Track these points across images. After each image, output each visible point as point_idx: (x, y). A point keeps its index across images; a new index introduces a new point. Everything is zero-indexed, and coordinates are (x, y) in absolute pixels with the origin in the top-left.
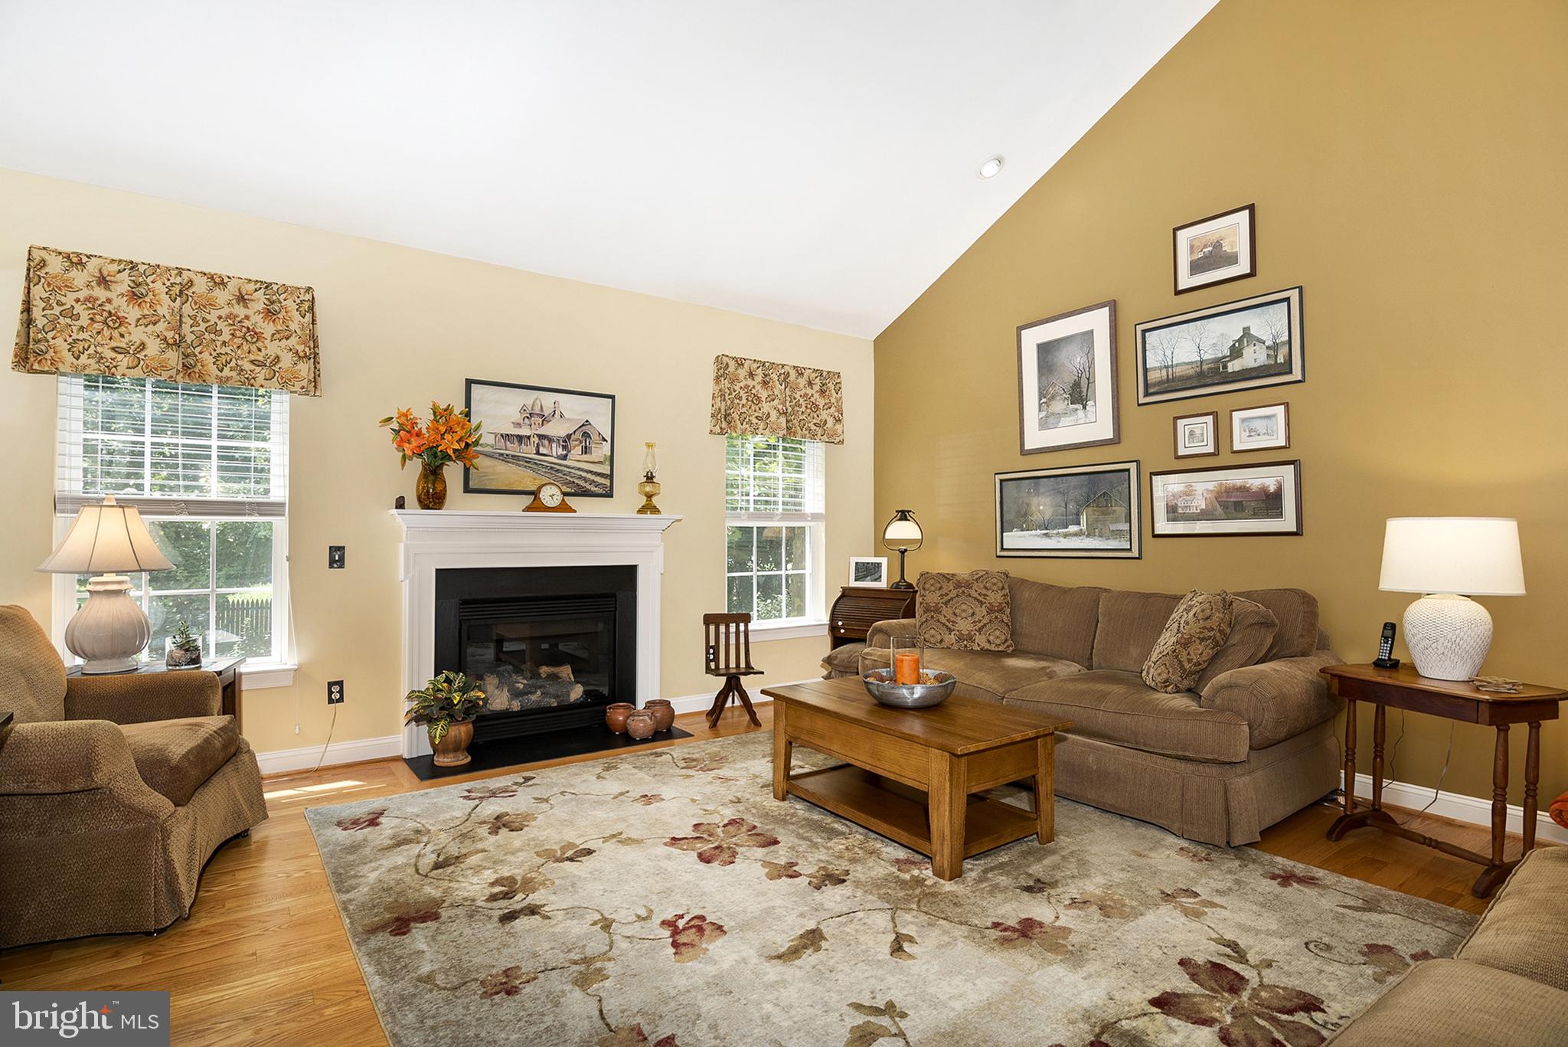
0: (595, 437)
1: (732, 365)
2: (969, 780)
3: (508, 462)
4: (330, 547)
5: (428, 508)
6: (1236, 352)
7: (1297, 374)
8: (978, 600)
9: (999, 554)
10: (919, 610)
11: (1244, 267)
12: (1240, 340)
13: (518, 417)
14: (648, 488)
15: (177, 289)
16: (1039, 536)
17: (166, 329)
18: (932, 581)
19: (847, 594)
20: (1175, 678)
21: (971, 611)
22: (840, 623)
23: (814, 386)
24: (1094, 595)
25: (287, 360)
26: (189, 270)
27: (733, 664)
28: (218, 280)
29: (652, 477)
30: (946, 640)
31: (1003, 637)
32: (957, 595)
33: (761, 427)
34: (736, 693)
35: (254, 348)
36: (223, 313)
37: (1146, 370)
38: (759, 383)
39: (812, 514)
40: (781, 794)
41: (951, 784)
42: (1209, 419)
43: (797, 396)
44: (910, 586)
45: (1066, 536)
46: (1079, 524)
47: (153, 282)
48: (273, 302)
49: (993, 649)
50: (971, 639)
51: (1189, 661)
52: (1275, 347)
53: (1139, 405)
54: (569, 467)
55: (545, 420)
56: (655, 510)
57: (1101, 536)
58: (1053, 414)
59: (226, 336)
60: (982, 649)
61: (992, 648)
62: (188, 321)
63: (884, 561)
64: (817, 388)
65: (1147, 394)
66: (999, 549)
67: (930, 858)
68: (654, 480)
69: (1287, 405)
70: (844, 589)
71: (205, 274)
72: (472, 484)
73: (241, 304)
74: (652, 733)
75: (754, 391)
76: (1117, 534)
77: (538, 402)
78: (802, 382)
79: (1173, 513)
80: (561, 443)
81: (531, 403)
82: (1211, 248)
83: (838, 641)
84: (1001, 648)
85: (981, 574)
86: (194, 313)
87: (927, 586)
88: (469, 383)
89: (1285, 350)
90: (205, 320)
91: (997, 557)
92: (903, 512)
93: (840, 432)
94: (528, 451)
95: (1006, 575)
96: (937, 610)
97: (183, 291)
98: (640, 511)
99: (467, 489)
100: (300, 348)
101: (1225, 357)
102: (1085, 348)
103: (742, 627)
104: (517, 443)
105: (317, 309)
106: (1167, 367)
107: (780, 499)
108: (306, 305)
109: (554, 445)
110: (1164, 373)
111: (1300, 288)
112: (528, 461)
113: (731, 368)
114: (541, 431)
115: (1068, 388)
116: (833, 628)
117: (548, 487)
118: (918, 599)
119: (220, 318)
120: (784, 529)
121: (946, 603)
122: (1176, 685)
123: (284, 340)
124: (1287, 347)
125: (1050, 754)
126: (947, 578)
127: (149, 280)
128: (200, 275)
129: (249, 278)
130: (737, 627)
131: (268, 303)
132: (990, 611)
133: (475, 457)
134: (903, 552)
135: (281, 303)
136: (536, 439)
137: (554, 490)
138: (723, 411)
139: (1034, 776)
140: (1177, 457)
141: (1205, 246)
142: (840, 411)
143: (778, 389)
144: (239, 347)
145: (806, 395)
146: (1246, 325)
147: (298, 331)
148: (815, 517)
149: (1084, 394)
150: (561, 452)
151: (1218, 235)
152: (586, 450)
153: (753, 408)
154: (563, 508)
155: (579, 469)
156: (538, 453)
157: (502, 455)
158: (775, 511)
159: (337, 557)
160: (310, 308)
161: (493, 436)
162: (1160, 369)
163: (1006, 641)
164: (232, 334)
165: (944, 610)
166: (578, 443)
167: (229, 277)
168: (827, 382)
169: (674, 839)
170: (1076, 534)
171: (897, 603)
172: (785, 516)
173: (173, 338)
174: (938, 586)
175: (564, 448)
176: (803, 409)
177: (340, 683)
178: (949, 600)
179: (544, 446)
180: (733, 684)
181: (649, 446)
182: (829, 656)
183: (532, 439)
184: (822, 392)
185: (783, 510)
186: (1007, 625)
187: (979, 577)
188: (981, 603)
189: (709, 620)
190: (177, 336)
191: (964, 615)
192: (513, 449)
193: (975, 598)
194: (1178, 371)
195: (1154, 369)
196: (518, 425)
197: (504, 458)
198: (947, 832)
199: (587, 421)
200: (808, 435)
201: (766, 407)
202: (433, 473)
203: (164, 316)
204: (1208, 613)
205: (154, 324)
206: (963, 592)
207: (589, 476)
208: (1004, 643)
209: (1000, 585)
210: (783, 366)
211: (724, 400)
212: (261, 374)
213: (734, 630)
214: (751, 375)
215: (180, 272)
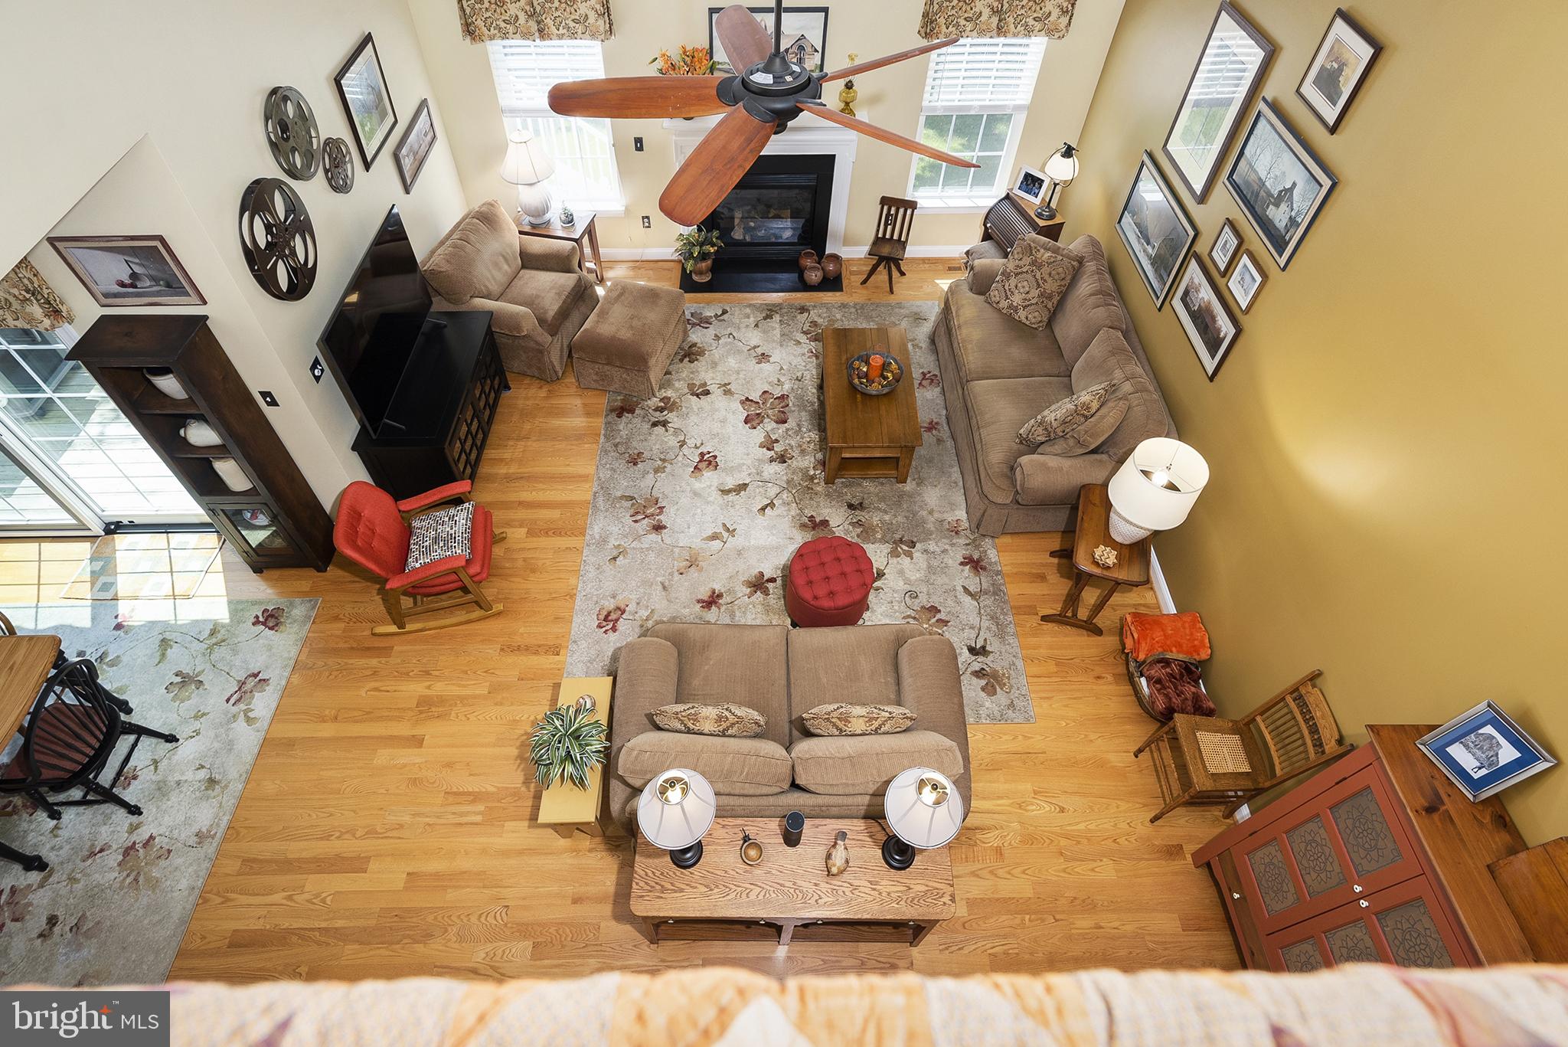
0: (808, 49)
4: (634, 138)
8: (1038, 283)
9: (1116, 225)
14: (847, 95)
16: (1135, 234)
19: (1008, 196)
22: (989, 225)
24: (1102, 325)
25: (592, 17)
29: (851, 86)
32: (1026, 272)
33: (968, 29)
35: (572, 10)
39: (1015, 105)
46: (1153, 249)
50: (1016, 310)
57: (1155, 272)
59: (556, 3)
60: (1020, 321)
61: (1028, 323)
63: (1046, 180)
70: (1008, 193)
76: (1161, 280)
79: (1185, 296)
84: (1034, 326)
88: (711, 11)
92: (1067, 148)
100: (598, 7)
120: (985, 117)
121: (1016, 275)
123: (589, 2)
132: (1041, 295)
134: (1056, 184)
138: (930, 15)
144: (565, 11)
148: (1018, 108)
153: (964, 8)
159: (639, 144)
165: (1012, 280)
170: (1148, 256)
176: (1024, 3)
177: (648, 217)
180: (883, 260)
181: (851, 58)
186: (1049, 309)
188: (1039, 286)
189: (885, 201)
191: (1022, 290)
193: (1036, 280)
199: (803, 36)
201: (979, 6)
206: (1032, 271)
209: (1063, 276)
212: (579, 29)
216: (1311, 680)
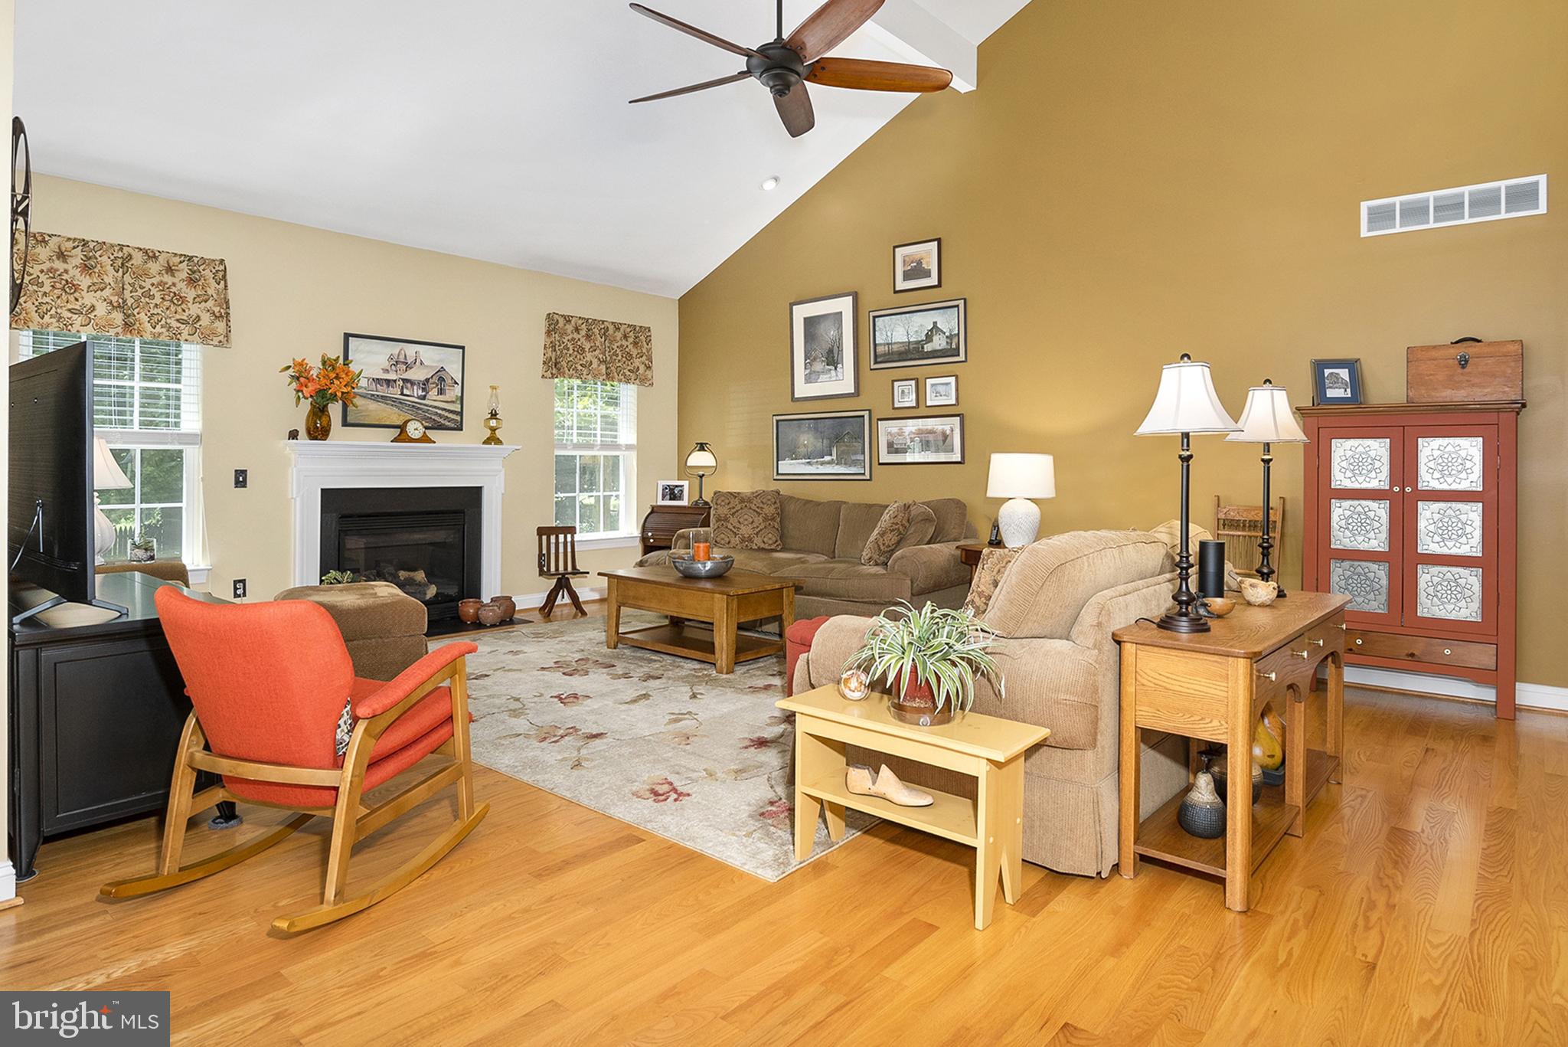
0: (449, 381)
1: (561, 321)
2: (739, 614)
3: (379, 402)
4: (236, 471)
5: (316, 438)
6: (929, 338)
7: (962, 357)
8: (757, 512)
9: (775, 478)
10: (712, 519)
11: (933, 280)
12: (931, 330)
13: (386, 365)
14: (493, 423)
15: (119, 262)
16: (802, 463)
17: (112, 295)
18: (723, 498)
19: (655, 510)
20: (876, 557)
21: (751, 520)
22: (650, 534)
23: (629, 339)
24: (837, 506)
25: (206, 319)
26: (128, 246)
27: (561, 568)
28: (151, 254)
29: (496, 414)
30: (732, 542)
31: (774, 539)
32: (741, 508)
33: (585, 373)
34: (565, 590)
35: (179, 310)
36: (155, 281)
37: (875, 345)
38: (583, 336)
39: (627, 445)
40: (613, 644)
41: (727, 616)
42: (913, 383)
43: (615, 347)
44: (706, 503)
45: (822, 464)
46: (831, 455)
47: (100, 256)
48: (194, 272)
49: (767, 548)
50: (750, 540)
51: (884, 544)
52: (950, 337)
53: (871, 370)
54: (427, 405)
55: (408, 367)
56: (499, 442)
57: (845, 464)
58: (814, 372)
59: (158, 300)
60: (759, 548)
61: (766, 546)
62: (128, 288)
63: (686, 483)
64: (631, 340)
65: (876, 362)
66: (775, 474)
67: (715, 664)
68: (498, 416)
69: (957, 377)
70: (653, 508)
71: (141, 250)
72: (350, 419)
73: (169, 273)
74: (499, 620)
75: (579, 343)
76: (855, 463)
77: (403, 352)
78: (619, 335)
79: (892, 448)
80: (421, 385)
81: (397, 353)
82: (915, 264)
83: (648, 549)
84: (772, 547)
85: (759, 493)
86: (133, 281)
87: (719, 502)
88: (347, 336)
89: (955, 340)
90: (141, 287)
91: (774, 480)
92: (701, 444)
93: (650, 377)
94: (394, 392)
95: (778, 493)
96: (726, 520)
97: (123, 263)
98: (484, 443)
99: (345, 424)
100: (217, 309)
101: (922, 341)
102: (836, 325)
103: (569, 536)
104: (385, 386)
105: (228, 277)
106: (888, 344)
107: (599, 432)
108: (221, 274)
109: (415, 387)
110: (887, 348)
111: (965, 300)
112: (394, 400)
113: (561, 324)
114: (405, 376)
115: (825, 353)
116: (644, 539)
117: (413, 422)
118: (712, 512)
119: (153, 285)
120: (602, 457)
121: (733, 515)
122: (875, 561)
123: (203, 303)
124: (957, 337)
125: (792, 602)
126: (733, 495)
127: (97, 254)
128: (137, 250)
129: (175, 252)
130: (565, 538)
131: (190, 273)
132: (766, 519)
133: (354, 397)
134: (701, 477)
135: (200, 272)
136: (401, 383)
137: (418, 425)
138: (553, 359)
139: (781, 615)
140: (894, 408)
141: (912, 262)
142: (650, 360)
143: (599, 341)
144: (167, 309)
145: (622, 346)
146: (935, 320)
147: (215, 295)
148: (629, 447)
149: (836, 358)
150: (421, 393)
151: (919, 256)
152: (441, 392)
153: (578, 357)
154: (425, 439)
155: (435, 407)
156: (402, 394)
157: (373, 395)
158: (596, 443)
159: (241, 479)
160: (222, 277)
161: (366, 380)
162: (884, 345)
163: (776, 541)
164: (162, 298)
165: (731, 520)
166: (434, 385)
167: (159, 252)
168: (640, 335)
169: (542, 668)
170: (829, 463)
171: (696, 517)
172: (604, 446)
173: (117, 301)
174: (727, 501)
175: (424, 389)
176: (619, 358)
177: (243, 581)
178: (759, 531)
179: (407, 388)
180: (563, 584)
181: (493, 388)
182: (641, 561)
183: (398, 383)
184: (635, 344)
185: (601, 441)
186: (777, 529)
187: (757, 495)
188: (759, 514)
189: (541, 531)
190: (120, 301)
191: (746, 522)
192: (382, 390)
193: (754, 510)
194: (895, 348)
195: (881, 344)
196: (386, 371)
197: (375, 398)
198: (725, 645)
199: (442, 368)
200: (623, 380)
201: (589, 356)
202: (319, 411)
203: (110, 284)
204: (896, 513)
205: (102, 290)
206: (746, 506)
207: (443, 413)
208: (775, 543)
209: (773, 500)
210: (603, 322)
211: (555, 350)
212: (186, 330)
213: (563, 540)
214: (577, 330)
215: (121, 247)
216: (1218, 506)
